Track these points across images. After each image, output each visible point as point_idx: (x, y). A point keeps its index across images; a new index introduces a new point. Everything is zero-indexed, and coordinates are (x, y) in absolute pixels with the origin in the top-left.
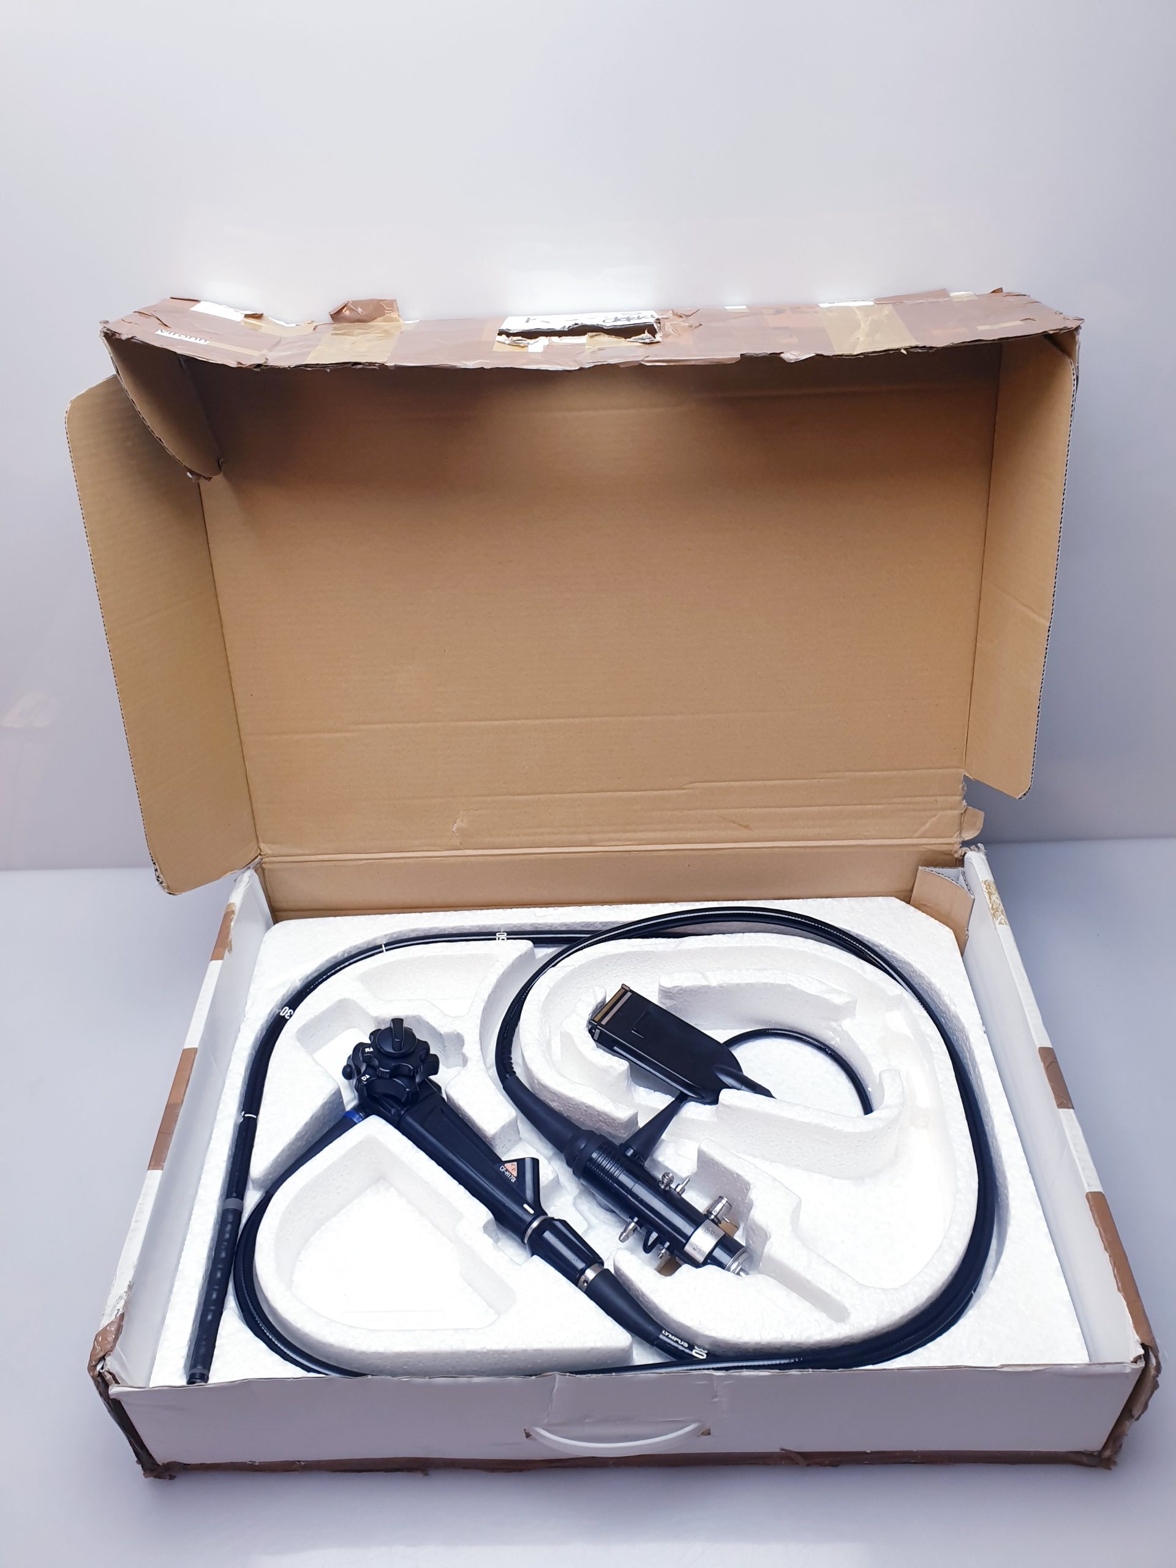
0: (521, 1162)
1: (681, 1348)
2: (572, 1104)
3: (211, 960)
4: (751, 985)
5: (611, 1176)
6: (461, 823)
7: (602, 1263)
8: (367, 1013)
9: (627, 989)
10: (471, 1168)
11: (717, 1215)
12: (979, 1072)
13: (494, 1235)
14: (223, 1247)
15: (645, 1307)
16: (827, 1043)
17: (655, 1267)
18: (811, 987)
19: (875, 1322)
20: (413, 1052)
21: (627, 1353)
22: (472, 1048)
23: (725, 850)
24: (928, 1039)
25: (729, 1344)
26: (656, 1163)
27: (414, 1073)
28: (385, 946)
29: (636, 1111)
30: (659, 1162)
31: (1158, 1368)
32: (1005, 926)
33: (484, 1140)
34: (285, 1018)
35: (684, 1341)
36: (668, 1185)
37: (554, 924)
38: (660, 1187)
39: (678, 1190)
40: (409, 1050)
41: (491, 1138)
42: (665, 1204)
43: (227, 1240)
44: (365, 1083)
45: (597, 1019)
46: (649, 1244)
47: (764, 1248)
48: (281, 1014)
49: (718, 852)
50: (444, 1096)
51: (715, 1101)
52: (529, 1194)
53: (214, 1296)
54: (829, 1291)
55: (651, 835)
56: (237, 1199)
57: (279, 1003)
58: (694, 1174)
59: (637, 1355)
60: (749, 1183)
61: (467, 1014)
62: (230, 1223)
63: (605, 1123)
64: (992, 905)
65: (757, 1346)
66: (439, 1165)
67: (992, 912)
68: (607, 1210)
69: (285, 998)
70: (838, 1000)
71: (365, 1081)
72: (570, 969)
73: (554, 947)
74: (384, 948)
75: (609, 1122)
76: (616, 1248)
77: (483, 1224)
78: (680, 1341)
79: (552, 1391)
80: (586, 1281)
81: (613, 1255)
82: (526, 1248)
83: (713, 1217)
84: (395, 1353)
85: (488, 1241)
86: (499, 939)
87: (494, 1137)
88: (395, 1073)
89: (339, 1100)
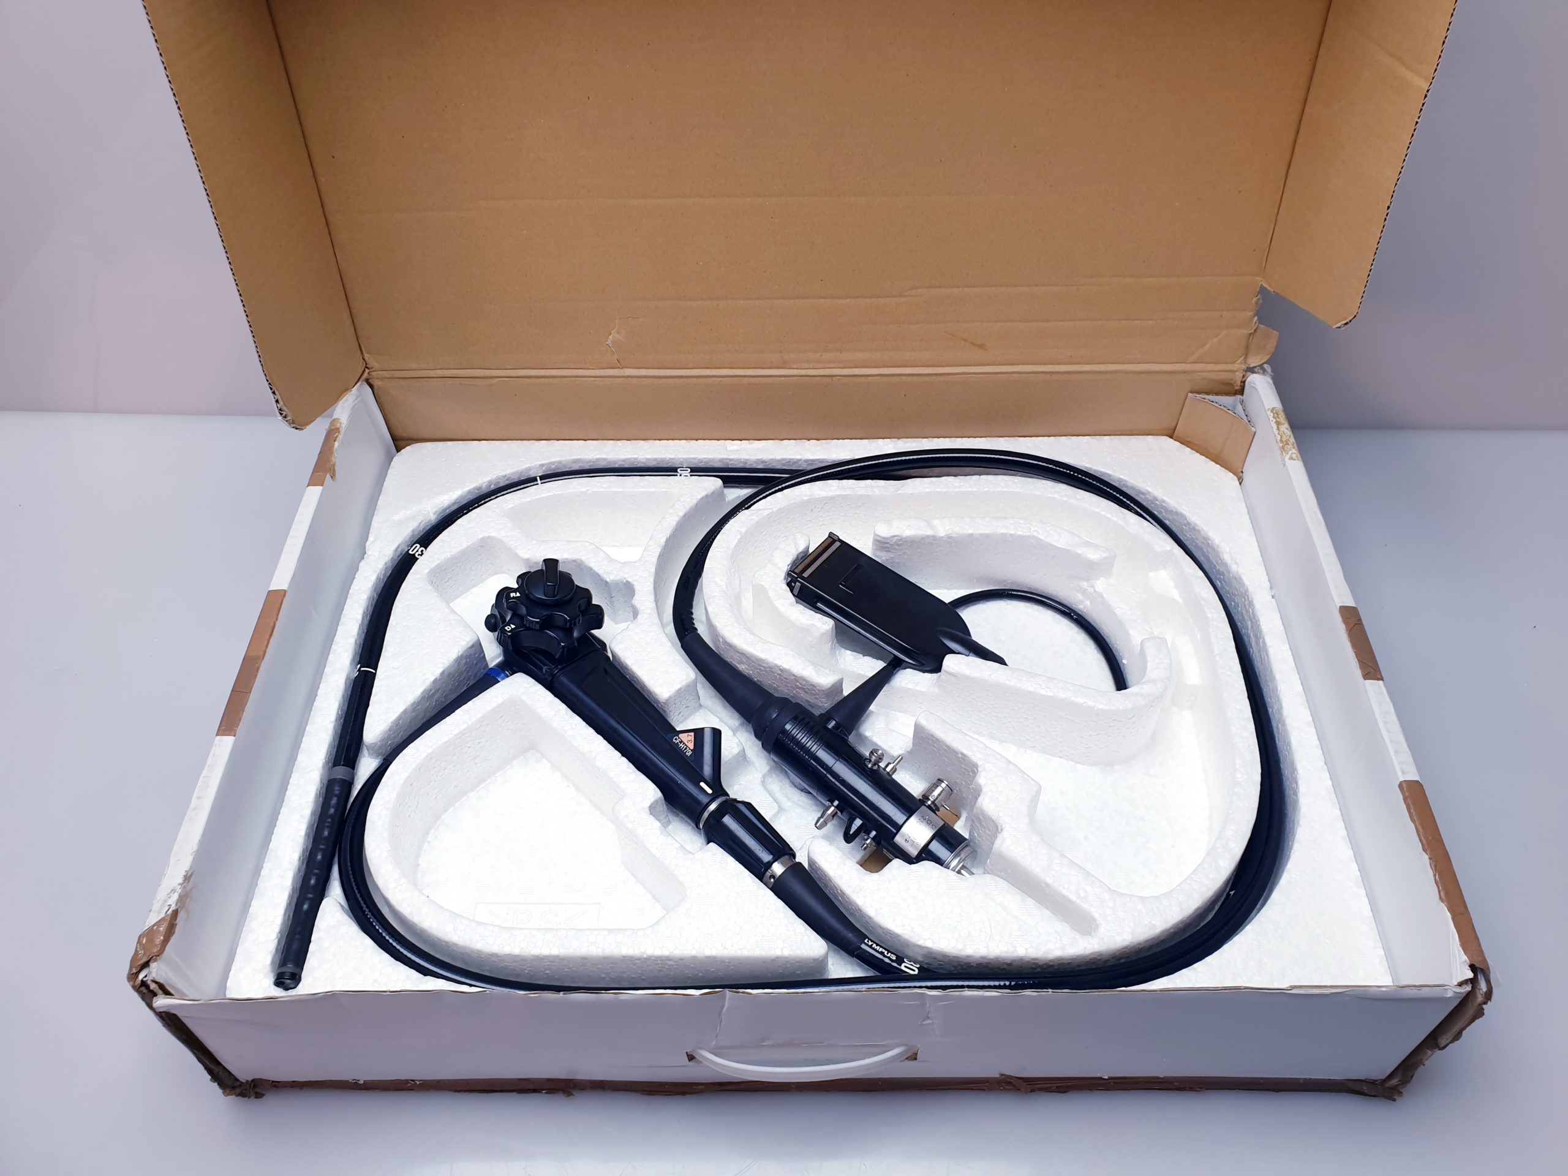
0: (698, 733)
1: (887, 960)
2: (763, 667)
3: (308, 486)
4: (987, 536)
5: (808, 751)
6: (617, 335)
7: (794, 856)
8: (517, 555)
9: (836, 538)
10: (638, 738)
11: (935, 800)
12: (1264, 643)
13: (662, 817)
14: (327, 824)
15: (845, 908)
16: (1074, 607)
17: (855, 861)
18: (1060, 540)
19: (1130, 937)
20: (570, 600)
21: (821, 964)
22: (644, 599)
23: (952, 376)
24: (1203, 603)
25: (948, 956)
26: (862, 738)
27: (571, 625)
28: (541, 480)
29: (841, 677)
30: (866, 737)
31: (1488, 996)
32: (1296, 461)
33: (655, 705)
34: (415, 557)
35: (892, 953)
36: (876, 763)
37: (748, 460)
38: (867, 766)
39: (888, 769)
40: (565, 597)
41: (663, 703)
42: (872, 787)
43: (331, 816)
44: (509, 634)
45: (797, 571)
46: (851, 833)
47: (993, 844)
48: (410, 552)
49: (943, 378)
50: (610, 655)
51: (937, 669)
52: (707, 770)
53: (313, 882)
54: (1073, 898)
55: (859, 356)
56: (347, 768)
57: (407, 539)
58: (908, 752)
59: (833, 964)
60: (977, 764)
61: (640, 559)
62: (336, 796)
63: (804, 689)
64: (1281, 437)
65: (982, 961)
66: (598, 733)
67: (1281, 445)
68: (802, 790)
69: (416, 533)
70: (1093, 555)
71: (509, 632)
72: (766, 513)
73: (748, 487)
74: (539, 482)
75: (807, 688)
76: (811, 836)
77: (648, 804)
78: (886, 953)
79: (722, 1011)
80: (773, 876)
81: (808, 843)
82: (701, 834)
83: (929, 803)
84: (533, 956)
85: (654, 824)
86: (681, 475)
87: (667, 702)
88: (547, 623)
89: (480, 654)
